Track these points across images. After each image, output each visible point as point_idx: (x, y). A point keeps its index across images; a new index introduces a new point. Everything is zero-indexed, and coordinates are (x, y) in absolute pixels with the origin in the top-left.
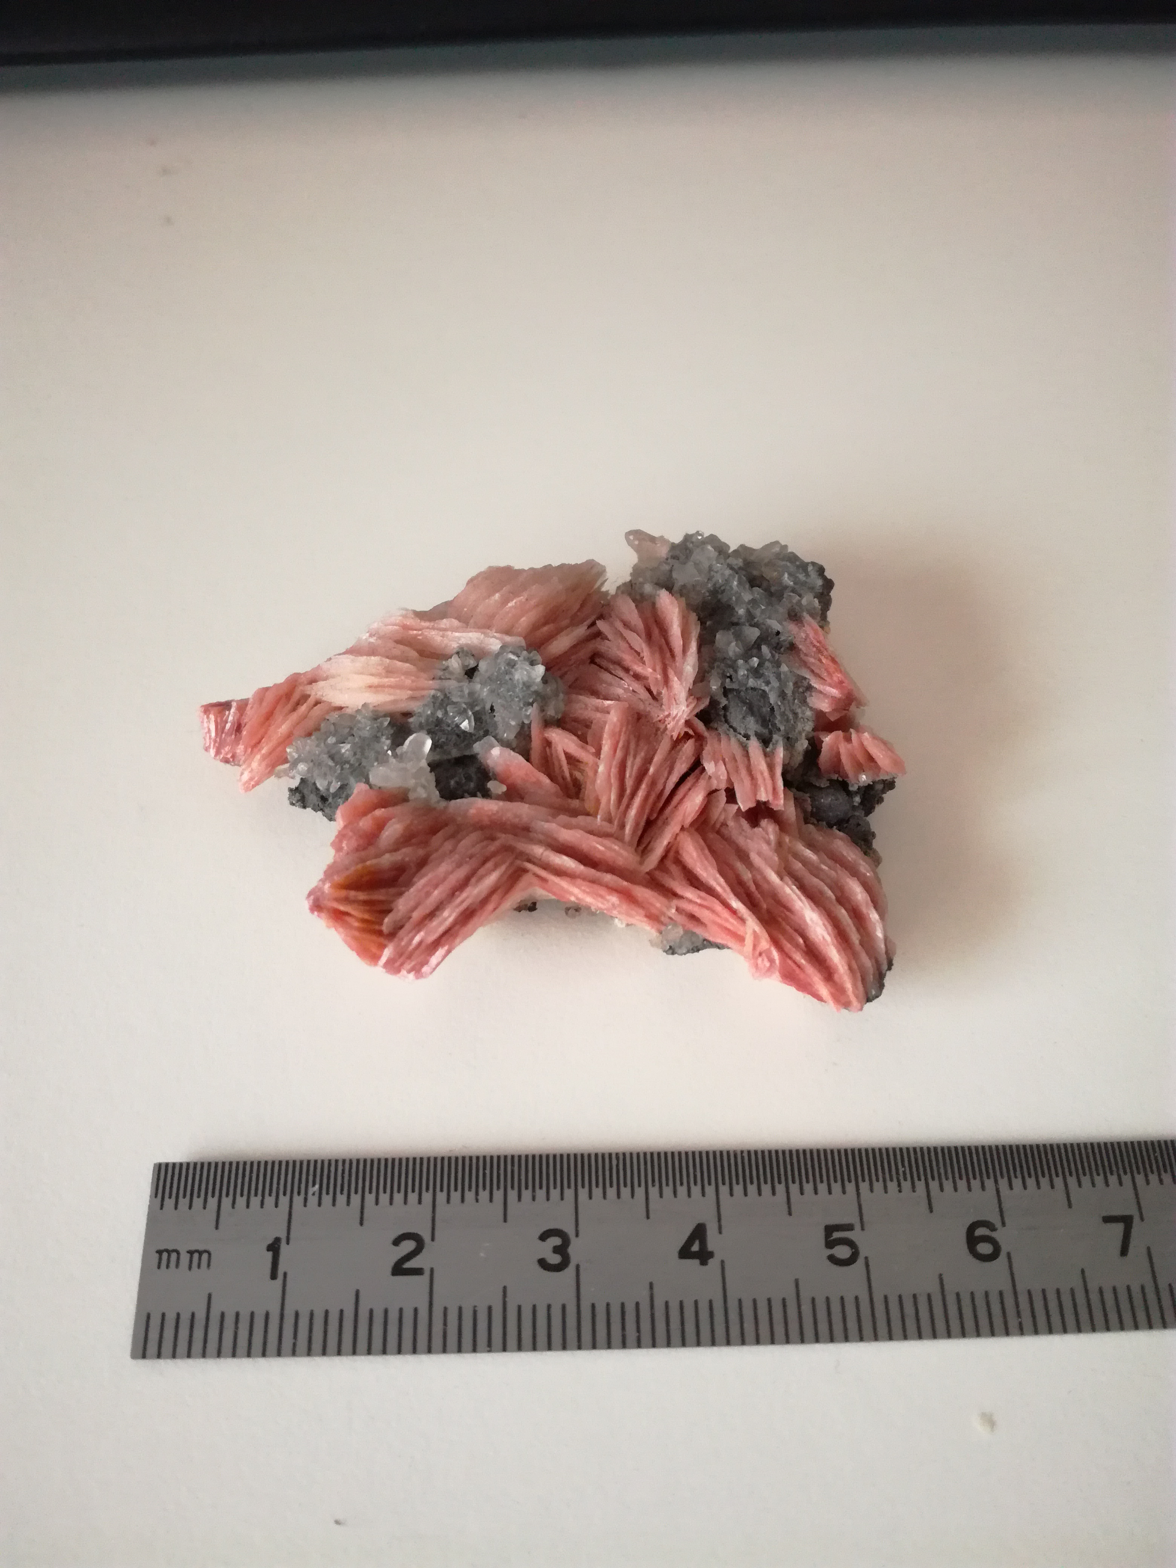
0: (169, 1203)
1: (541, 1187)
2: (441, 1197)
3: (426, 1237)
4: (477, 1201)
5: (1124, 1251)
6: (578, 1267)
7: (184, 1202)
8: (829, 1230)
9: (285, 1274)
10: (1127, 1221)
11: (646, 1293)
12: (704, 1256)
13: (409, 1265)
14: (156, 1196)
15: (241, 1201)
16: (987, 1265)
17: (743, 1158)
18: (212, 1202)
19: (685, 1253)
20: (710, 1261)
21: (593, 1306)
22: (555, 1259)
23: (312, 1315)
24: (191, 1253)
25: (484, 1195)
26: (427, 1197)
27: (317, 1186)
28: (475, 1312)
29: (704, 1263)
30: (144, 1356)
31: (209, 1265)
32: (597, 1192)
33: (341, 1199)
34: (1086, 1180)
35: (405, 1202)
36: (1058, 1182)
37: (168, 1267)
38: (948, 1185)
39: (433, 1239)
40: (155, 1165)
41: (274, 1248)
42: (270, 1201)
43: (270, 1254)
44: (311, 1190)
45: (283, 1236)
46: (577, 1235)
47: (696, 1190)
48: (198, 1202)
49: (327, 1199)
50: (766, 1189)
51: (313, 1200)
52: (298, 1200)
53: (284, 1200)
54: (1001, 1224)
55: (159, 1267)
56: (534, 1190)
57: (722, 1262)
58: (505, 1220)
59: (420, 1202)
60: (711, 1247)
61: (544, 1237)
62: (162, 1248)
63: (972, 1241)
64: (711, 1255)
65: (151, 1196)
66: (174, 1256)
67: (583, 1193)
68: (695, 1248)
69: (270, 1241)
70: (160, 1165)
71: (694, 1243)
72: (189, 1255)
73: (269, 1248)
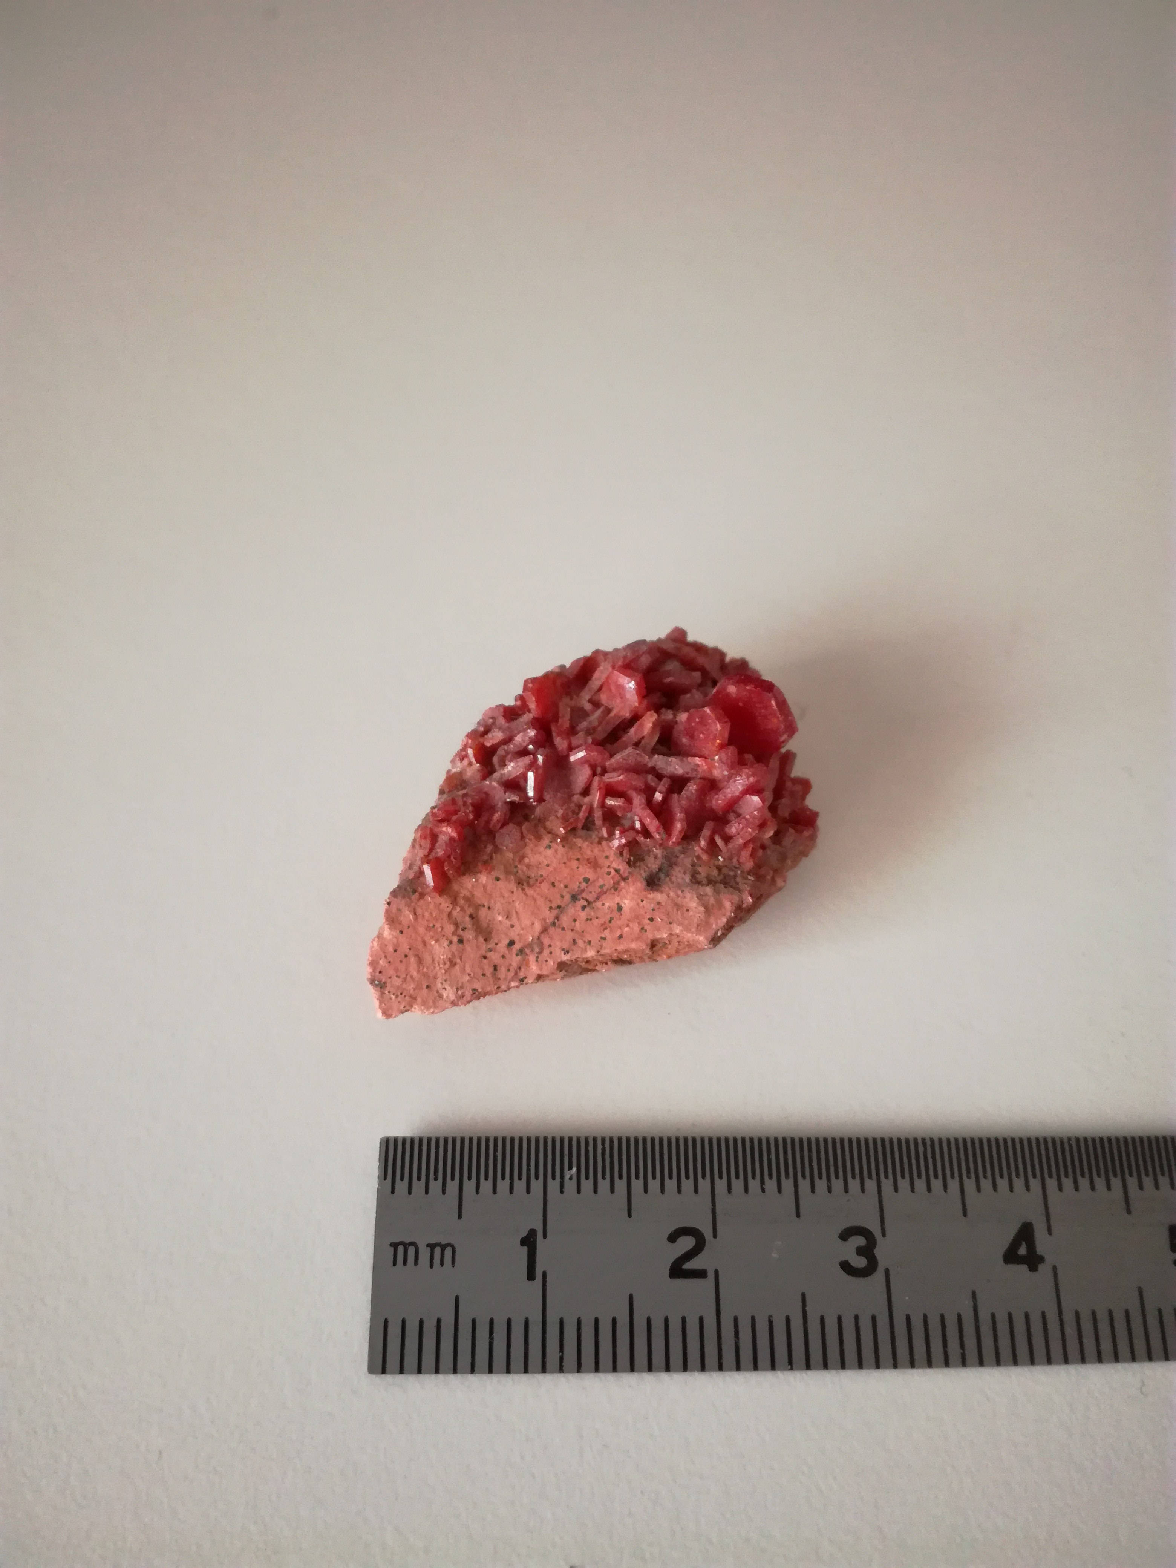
0: (402, 1186)
1: (837, 1177)
2: (721, 1185)
4: (763, 1191)
6: (887, 1272)
7: (419, 1186)
9: (544, 1275)
11: (968, 1303)
12: (1033, 1261)
13: (690, 1265)
14: (385, 1178)
15: (486, 1185)
17: (1070, 1146)
18: (453, 1186)
19: (1011, 1257)
20: (1041, 1267)
21: (908, 1318)
22: (860, 1262)
23: (579, 1323)
24: (432, 1246)
25: (771, 1185)
26: (704, 1185)
27: (574, 1169)
28: (771, 1323)
29: (1033, 1268)
30: (384, 1371)
31: (453, 1262)
32: (903, 1184)
33: (604, 1185)
35: (679, 1191)
37: (405, 1262)
39: (715, 1236)
40: (381, 1139)
41: (529, 1241)
42: (520, 1185)
43: (525, 1249)
44: (568, 1174)
45: (539, 1228)
46: (884, 1235)
47: (1017, 1183)
48: (435, 1186)
49: (587, 1185)
51: (570, 1186)
52: (553, 1186)
53: (536, 1186)
55: (395, 1264)
56: (829, 1180)
57: (1055, 1269)
58: (800, 1214)
59: (696, 1191)
60: (1040, 1249)
61: (845, 1235)
62: (397, 1240)
64: (1041, 1259)
65: (379, 1179)
66: (411, 1251)
67: (887, 1185)
68: (1023, 1251)
69: (524, 1234)
70: (387, 1140)
71: (1020, 1245)
72: (429, 1249)
73: (524, 1242)
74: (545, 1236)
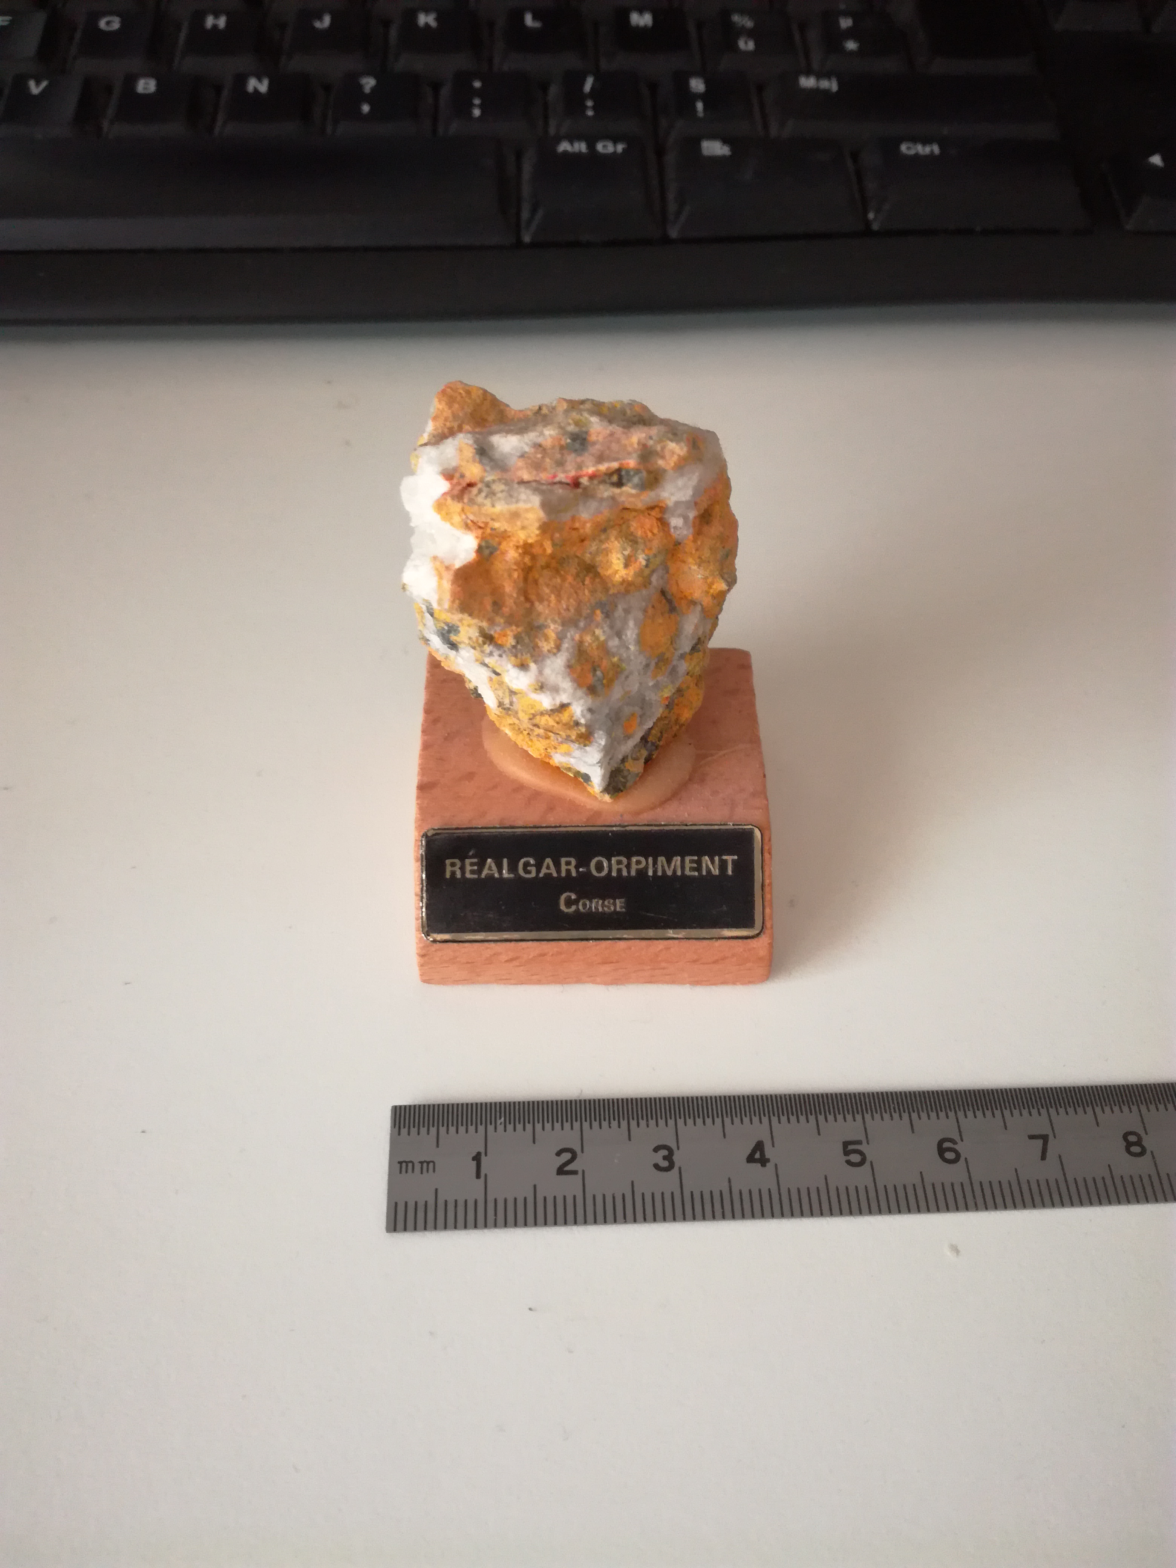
0: (404, 1131)
1: (652, 1119)
2: (586, 1125)
3: (578, 1149)
4: (610, 1127)
5: (1043, 1157)
6: (680, 1168)
7: (414, 1131)
8: (846, 1144)
9: (486, 1175)
10: (1045, 1138)
11: (727, 1184)
12: (764, 1161)
13: (568, 1168)
14: (395, 1127)
15: (452, 1129)
16: (951, 1166)
17: (786, 1099)
18: (433, 1130)
19: (751, 1159)
20: (768, 1164)
21: (692, 1194)
22: (665, 1164)
23: (506, 1200)
24: (421, 1163)
25: (614, 1124)
26: (577, 1125)
27: (503, 1119)
28: (614, 1198)
29: (763, 1165)
30: (395, 1230)
31: (434, 1171)
32: (690, 1122)
33: (519, 1127)
34: (1016, 1112)
35: (562, 1129)
36: (998, 1113)
37: (406, 1172)
38: (924, 1115)
39: (582, 1152)
40: (392, 1107)
41: (477, 1158)
42: (472, 1129)
43: (475, 1162)
44: (499, 1122)
45: (482, 1151)
46: (678, 1148)
47: (756, 1120)
48: (423, 1130)
49: (510, 1127)
50: (802, 1119)
51: (500, 1128)
52: (491, 1128)
53: (481, 1129)
54: (960, 1139)
55: (401, 1172)
56: (647, 1120)
57: (776, 1165)
58: (630, 1139)
59: (572, 1128)
60: (768, 1154)
61: (656, 1150)
62: (402, 1160)
63: (941, 1151)
64: (768, 1160)
65: (391, 1127)
66: (410, 1165)
67: (680, 1122)
68: (757, 1156)
69: (474, 1154)
70: (395, 1107)
71: (756, 1153)
72: (420, 1164)
73: (474, 1159)
74: (486, 1155)
